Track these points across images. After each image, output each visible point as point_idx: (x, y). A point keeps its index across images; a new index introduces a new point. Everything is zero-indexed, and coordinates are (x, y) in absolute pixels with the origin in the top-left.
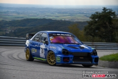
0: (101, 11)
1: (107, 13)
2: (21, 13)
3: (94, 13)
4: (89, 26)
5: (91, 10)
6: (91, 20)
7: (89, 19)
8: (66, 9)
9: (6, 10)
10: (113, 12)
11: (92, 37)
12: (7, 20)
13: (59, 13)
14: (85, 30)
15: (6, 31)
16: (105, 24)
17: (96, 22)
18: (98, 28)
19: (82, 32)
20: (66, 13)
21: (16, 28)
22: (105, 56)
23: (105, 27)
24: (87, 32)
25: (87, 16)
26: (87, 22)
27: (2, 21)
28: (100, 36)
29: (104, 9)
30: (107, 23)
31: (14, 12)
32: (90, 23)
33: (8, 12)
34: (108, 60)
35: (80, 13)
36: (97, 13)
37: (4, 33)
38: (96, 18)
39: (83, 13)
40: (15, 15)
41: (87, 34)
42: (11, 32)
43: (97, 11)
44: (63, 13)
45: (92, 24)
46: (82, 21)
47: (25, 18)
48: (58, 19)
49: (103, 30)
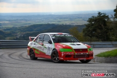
0: (96, 15)
1: (102, 16)
2: (29, 21)
3: (90, 17)
4: (87, 29)
5: (88, 14)
6: (88, 23)
7: (87, 23)
8: (67, 15)
9: (16, 19)
10: (106, 15)
11: (90, 37)
12: (17, 27)
13: (60, 18)
14: (84, 32)
15: (16, 36)
16: (101, 26)
17: (93, 25)
18: (94, 30)
19: (81, 34)
20: (67, 18)
21: (24, 33)
22: (101, 53)
23: (101, 29)
24: (86, 34)
25: (85, 20)
26: (85, 25)
27: (13, 27)
28: (97, 37)
29: (99, 13)
30: (102, 25)
31: (22, 20)
32: (88, 26)
33: (17, 19)
34: (105, 56)
35: (79, 18)
36: (93, 17)
37: (15, 38)
38: (93, 21)
39: (81, 18)
40: (23, 22)
41: (86, 35)
42: (21, 36)
43: (93, 15)
44: (64, 18)
45: (89, 27)
46: (81, 24)
47: (32, 24)
48: (60, 23)
49: (99, 31)
